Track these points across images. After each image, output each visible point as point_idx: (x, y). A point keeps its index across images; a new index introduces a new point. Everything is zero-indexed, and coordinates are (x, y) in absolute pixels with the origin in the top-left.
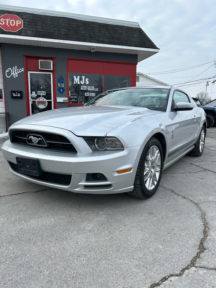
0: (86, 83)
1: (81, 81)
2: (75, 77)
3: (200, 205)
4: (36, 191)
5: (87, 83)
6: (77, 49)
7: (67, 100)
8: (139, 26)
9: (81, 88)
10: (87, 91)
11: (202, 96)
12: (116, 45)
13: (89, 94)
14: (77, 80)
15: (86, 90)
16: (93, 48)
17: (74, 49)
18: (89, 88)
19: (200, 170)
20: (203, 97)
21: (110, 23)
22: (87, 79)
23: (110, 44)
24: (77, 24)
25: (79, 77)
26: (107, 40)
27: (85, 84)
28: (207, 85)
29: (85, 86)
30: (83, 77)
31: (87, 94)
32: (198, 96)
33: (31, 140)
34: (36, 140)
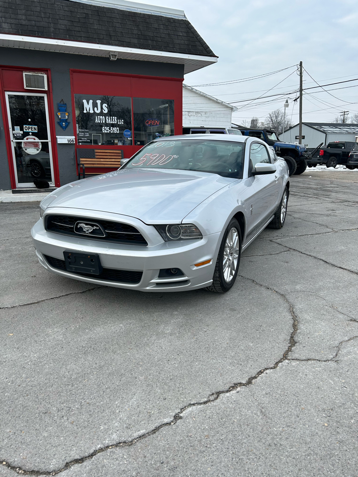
0: (104, 112)
1: (96, 109)
2: (85, 101)
3: (287, 297)
4: (82, 291)
5: (106, 111)
6: (87, 54)
7: (74, 140)
8: (186, 18)
9: (97, 120)
10: (107, 125)
11: (276, 117)
12: (150, 49)
13: (110, 129)
14: (88, 106)
15: (104, 122)
16: (114, 54)
17: (81, 55)
18: (108, 119)
19: (282, 250)
20: (279, 118)
21: (139, 11)
22: (105, 105)
23: (141, 49)
24: (86, 12)
25: (91, 101)
26: (136, 41)
27: (101, 114)
28: (287, 106)
29: (101, 117)
30: (99, 102)
31: (105, 129)
32: (271, 118)
33: (81, 228)
34: (90, 228)
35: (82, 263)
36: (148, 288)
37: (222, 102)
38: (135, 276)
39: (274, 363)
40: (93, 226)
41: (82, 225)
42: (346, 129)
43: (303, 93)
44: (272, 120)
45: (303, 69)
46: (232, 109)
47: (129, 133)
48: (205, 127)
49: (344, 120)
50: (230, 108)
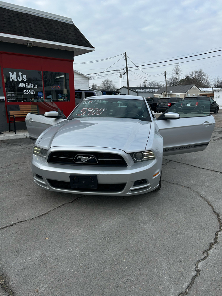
0: (24, 80)
1: (18, 78)
2: (10, 73)
3: (192, 188)
5: (25, 80)
6: (11, 42)
7: (5, 99)
8: (73, 23)
9: (19, 86)
10: (25, 89)
12: (54, 41)
13: (28, 91)
14: (13, 76)
15: (24, 87)
16: (31, 43)
17: (7, 42)
18: (27, 85)
20: (108, 84)
21: (44, 17)
22: (24, 76)
23: (49, 40)
24: (9, 15)
25: (15, 73)
26: (44, 35)
27: (22, 81)
28: (121, 77)
29: (22, 84)
30: (20, 74)
31: (25, 92)
32: (104, 84)
33: (80, 159)
34: (86, 159)
35: (84, 182)
36: (127, 194)
37: (83, 74)
38: (120, 187)
39: (219, 228)
40: (89, 157)
41: (80, 157)
42: (147, 90)
43: (128, 70)
44: (104, 85)
45: (127, 57)
46: (89, 78)
47: (41, 94)
48: (81, 89)
49: (145, 85)
50: (87, 78)
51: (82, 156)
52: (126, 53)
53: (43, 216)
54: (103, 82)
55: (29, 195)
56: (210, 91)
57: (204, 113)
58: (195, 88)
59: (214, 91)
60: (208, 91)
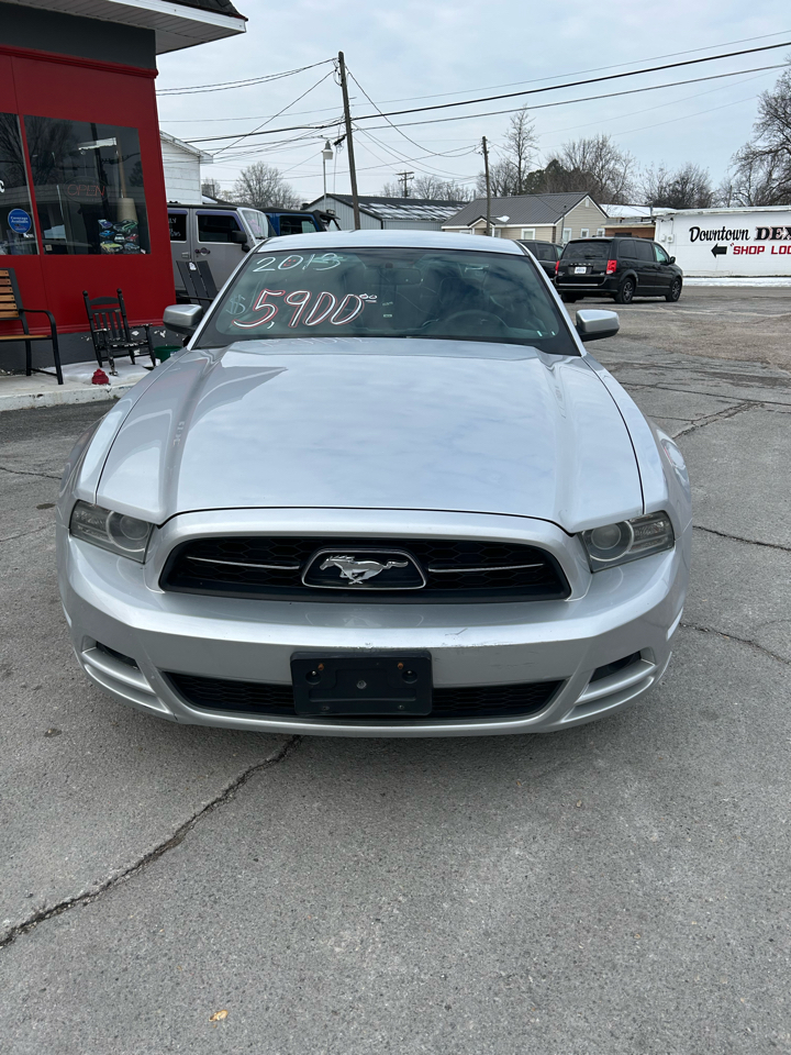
3: (761, 643)
11: (259, 181)
20: (265, 183)
28: (328, 155)
32: (247, 181)
34: (371, 569)
35: (362, 686)
36: (563, 721)
37: (174, 139)
40: (383, 559)
41: (336, 561)
42: (416, 211)
43: (353, 127)
44: (249, 186)
45: (346, 72)
46: (199, 158)
47: (24, 220)
49: (406, 192)
51: (349, 555)
52: (341, 54)
53: (162, 860)
54: (244, 175)
55: (56, 732)
56: (643, 219)
57: (634, 298)
58: (587, 205)
59: (655, 218)
60: (634, 219)
